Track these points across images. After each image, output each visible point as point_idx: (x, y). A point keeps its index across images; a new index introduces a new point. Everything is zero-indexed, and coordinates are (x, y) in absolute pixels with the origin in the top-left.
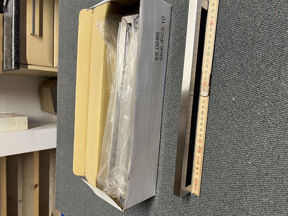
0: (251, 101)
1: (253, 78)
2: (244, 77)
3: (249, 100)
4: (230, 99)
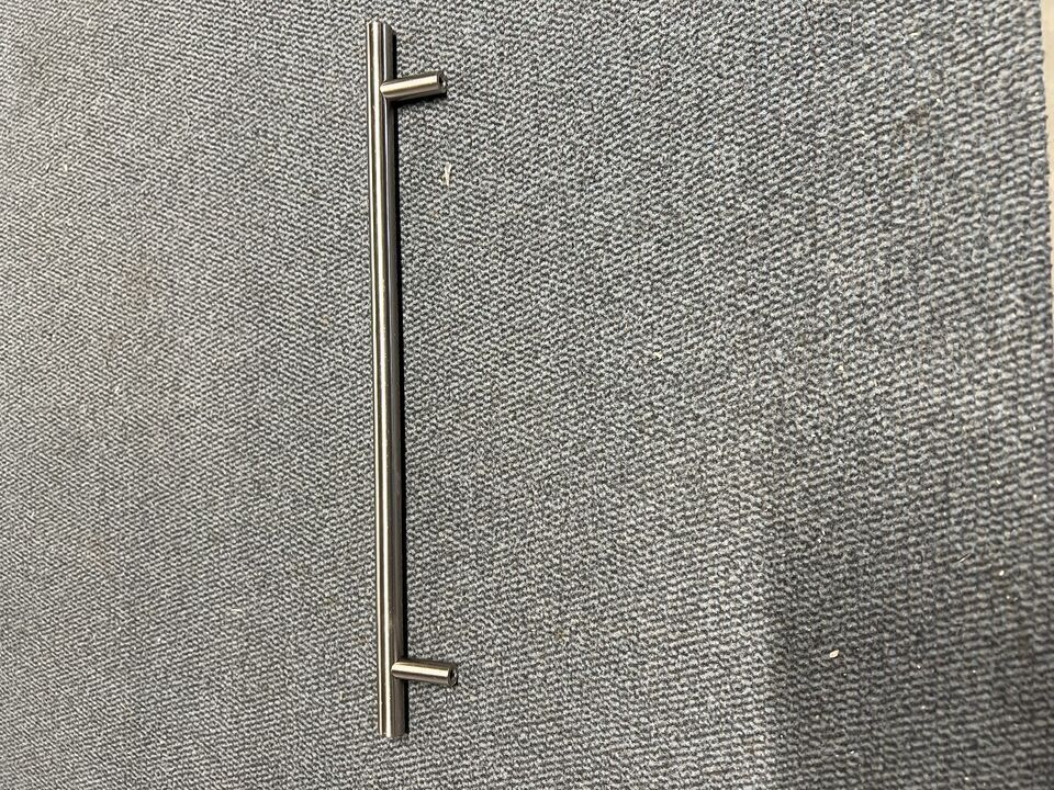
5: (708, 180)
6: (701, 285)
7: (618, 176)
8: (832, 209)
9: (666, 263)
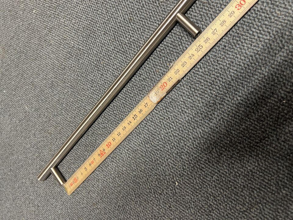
0: (194, 202)
1: (218, 182)
2: (210, 171)
3: (191, 198)
4: (173, 176)
5: (239, 162)
6: (206, 182)
7: (217, 128)
8: (261, 210)
9: (203, 166)
